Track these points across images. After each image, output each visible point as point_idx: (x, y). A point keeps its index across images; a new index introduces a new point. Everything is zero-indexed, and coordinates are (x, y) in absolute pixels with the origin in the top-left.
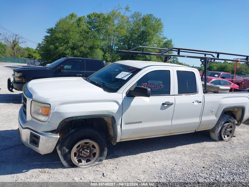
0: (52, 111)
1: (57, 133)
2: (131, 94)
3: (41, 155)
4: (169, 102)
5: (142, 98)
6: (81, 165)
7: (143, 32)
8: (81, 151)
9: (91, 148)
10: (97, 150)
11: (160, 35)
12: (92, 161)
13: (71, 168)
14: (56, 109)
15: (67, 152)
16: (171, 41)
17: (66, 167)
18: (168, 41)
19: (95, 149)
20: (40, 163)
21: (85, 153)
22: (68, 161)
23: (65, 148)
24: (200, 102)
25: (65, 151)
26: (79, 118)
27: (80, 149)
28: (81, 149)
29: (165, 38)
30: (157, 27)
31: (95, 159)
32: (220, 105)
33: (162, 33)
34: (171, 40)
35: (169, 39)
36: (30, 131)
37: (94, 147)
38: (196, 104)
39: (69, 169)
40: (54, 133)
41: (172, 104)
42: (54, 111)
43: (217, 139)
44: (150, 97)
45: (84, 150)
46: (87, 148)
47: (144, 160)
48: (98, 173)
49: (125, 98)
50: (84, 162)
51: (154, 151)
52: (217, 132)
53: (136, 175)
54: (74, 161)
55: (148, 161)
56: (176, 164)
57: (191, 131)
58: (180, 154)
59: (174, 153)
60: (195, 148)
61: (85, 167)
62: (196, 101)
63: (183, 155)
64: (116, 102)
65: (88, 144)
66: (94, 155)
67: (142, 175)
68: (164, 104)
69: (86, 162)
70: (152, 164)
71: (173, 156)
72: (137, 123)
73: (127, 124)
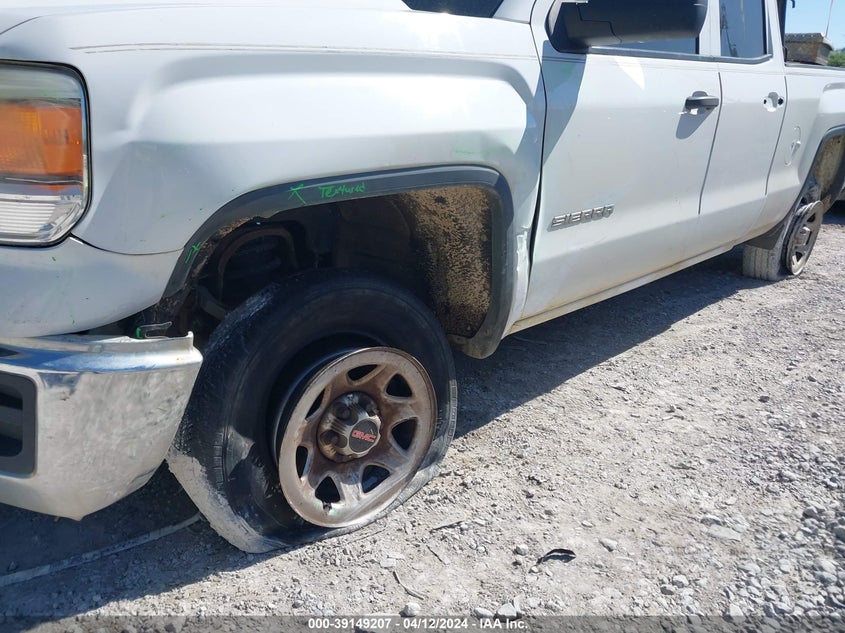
1: (176, 332)
2: (571, 35)
4: (704, 94)
6: (344, 516)
8: (327, 427)
9: (385, 396)
10: (418, 407)
12: (400, 474)
13: (285, 550)
14: (137, 114)
15: (244, 457)
17: (255, 549)
19: (409, 401)
21: (359, 434)
22: (258, 510)
23: (231, 433)
24: (781, 102)
25: (237, 453)
26: (328, 195)
27: (322, 418)
28: (331, 417)
31: (413, 456)
37: (399, 387)
38: (770, 108)
40: (153, 334)
41: (713, 104)
42: (129, 136)
45: (351, 420)
46: (363, 406)
47: (619, 412)
48: (469, 539)
49: (545, 57)
50: (351, 491)
51: (613, 360)
52: (779, 244)
53: (668, 500)
54: (302, 504)
55: (641, 412)
56: (763, 400)
57: (727, 244)
58: (719, 349)
59: (693, 349)
60: (742, 321)
61: (362, 520)
62: (773, 96)
63: (733, 352)
64: (515, 79)
65: (365, 380)
66: (404, 434)
67: (692, 492)
68: (690, 104)
69: (366, 491)
70: (671, 424)
71: (706, 364)
72: (593, 216)
73: (553, 226)
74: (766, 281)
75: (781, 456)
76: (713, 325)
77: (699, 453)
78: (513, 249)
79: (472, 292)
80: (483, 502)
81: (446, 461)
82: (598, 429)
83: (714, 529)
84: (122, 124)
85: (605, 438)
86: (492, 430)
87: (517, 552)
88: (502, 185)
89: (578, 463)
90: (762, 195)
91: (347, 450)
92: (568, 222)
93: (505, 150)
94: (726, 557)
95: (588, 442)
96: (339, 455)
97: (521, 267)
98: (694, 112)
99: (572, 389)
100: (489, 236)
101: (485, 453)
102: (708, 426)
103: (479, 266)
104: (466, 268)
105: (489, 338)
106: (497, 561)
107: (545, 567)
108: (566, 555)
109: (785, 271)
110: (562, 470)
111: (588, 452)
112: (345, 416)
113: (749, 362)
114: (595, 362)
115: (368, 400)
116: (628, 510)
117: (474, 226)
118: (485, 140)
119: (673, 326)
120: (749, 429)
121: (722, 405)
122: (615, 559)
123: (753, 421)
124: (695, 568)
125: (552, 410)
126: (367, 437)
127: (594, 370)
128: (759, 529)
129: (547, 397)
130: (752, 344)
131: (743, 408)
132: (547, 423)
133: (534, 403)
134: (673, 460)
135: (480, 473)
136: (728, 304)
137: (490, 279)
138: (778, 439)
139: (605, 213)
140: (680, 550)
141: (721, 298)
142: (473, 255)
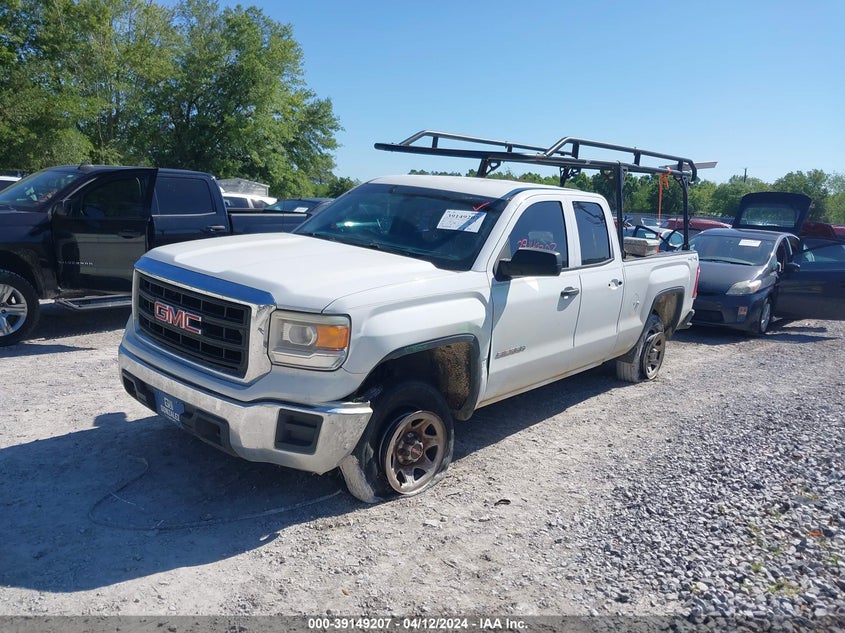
0: (354, 337)
1: (365, 400)
2: (503, 273)
3: (317, 475)
4: (571, 288)
5: (523, 282)
6: (407, 489)
7: (234, 72)
8: (400, 447)
9: (424, 435)
10: (438, 441)
11: (294, 81)
12: (430, 472)
13: (383, 502)
14: (364, 327)
15: (371, 457)
16: (328, 105)
17: (371, 501)
18: (321, 105)
19: (435, 437)
20: (283, 510)
21: (414, 450)
23: (369, 446)
24: (620, 283)
25: (369, 455)
26: (415, 350)
28: (403, 442)
29: (307, 95)
30: (282, 54)
31: (436, 465)
32: (650, 287)
33: (298, 78)
34: (328, 101)
35: (323, 100)
36: (279, 407)
37: (431, 431)
38: (614, 287)
39: (382, 506)
40: (358, 401)
41: (576, 293)
42: (361, 335)
43: (635, 377)
44: (562, 273)
45: (411, 444)
46: (416, 438)
47: (533, 451)
48: (464, 498)
49: (493, 285)
50: (410, 478)
51: (532, 427)
52: (637, 360)
53: (554, 485)
54: (392, 480)
55: (544, 451)
56: (610, 446)
57: (597, 362)
58: (592, 422)
59: (577, 422)
60: (609, 406)
61: (415, 492)
62: (614, 281)
63: (600, 424)
64: (480, 297)
65: (418, 426)
66: (431, 453)
67: (566, 483)
68: (563, 294)
69: (416, 480)
70: (560, 456)
71: (583, 430)
72: (516, 351)
73: (498, 357)
74: (631, 383)
75: (611, 469)
76: (592, 409)
77: (571, 468)
78: (481, 368)
79: (461, 387)
80: (468, 486)
81: (448, 471)
82: (522, 458)
83: (573, 495)
84: (359, 331)
85: (526, 462)
86: (469, 460)
87: (486, 502)
88: (476, 340)
89: (512, 472)
90: (615, 333)
91: (410, 458)
92: (504, 354)
93: (477, 327)
94: (576, 503)
95: (516, 464)
96: (405, 461)
97: (484, 376)
98: (566, 297)
99: (509, 441)
100: (469, 362)
101: (466, 468)
102: (578, 458)
103: (464, 375)
104: (458, 376)
105: (468, 410)
106: (478, 505)
107: (498, 507)
108: (507, 502)
109: (643, 377)
110: (504, 475)
111: (517, 468)
112: (408, 442)
113: (608, 428)
114: (522, 428)
115: (418, 436)
116: (535, 489)
117: (462, 357)
118: (470, 325)
119: (568, 410)
120: (599, 458)
121: (587, 448)
122: (528, 504)
123: (601, 455)
124: (562, 507)
125: (498, 451)
126: (418, 452)
127: (521, 432)
128: (592, 495)
129: (496, 445)
130: (612, 418)
131: (598, 450)
132: (495, 456)
133: (489, 448)
134: (559, 471)
135: (465, 476)
136: (603, 397)
137: (470, 381)
138: (612, 463)
139: (521, 349)
140: (556, 502)
141: (599, 393)
142: (462, 371)
